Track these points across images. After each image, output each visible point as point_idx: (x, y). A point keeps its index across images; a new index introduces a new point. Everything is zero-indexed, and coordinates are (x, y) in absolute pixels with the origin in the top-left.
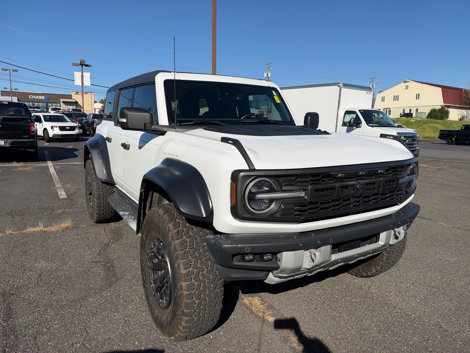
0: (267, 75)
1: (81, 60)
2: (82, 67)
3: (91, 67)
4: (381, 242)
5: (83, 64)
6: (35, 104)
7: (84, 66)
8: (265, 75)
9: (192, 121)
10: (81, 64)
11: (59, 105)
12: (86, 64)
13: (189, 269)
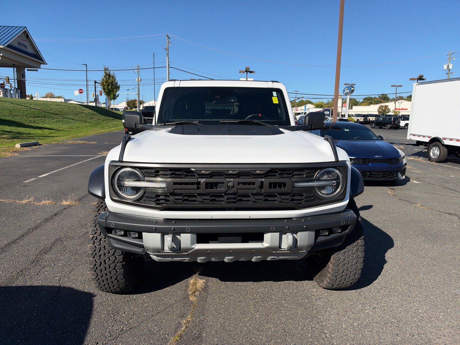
0: (448, 66)
1: (246, 67)
2: (247, 73)
3: (254, 73)
4: (265, 243)
5: (247, 71)
6: (215, 107)
7: (249, 73)
8: (445, 67)
9: (174, 122)
10: (246, 72)
11: (233, 108)
12: (250, 70)
13: (94, 235)
